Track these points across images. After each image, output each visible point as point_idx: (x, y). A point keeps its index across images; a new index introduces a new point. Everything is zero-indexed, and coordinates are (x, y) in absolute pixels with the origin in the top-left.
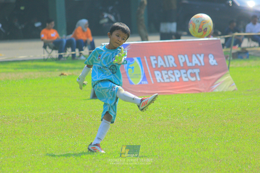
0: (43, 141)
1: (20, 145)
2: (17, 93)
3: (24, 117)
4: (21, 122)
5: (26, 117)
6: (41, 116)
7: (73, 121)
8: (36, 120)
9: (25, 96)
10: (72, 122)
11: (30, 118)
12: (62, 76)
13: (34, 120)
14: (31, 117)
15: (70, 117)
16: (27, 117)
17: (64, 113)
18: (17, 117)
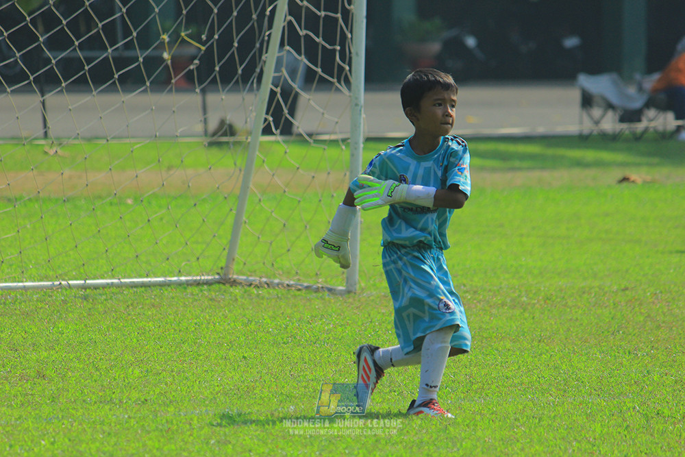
0: (559, 362)
1: (499, 367)
2: (501, 225)
3: (514, 292)
4: (506, 305)
5: (520, 291)
6: (561, 290)
7: (642, 311)
8: (545, 302)
9: (522, 235)
10: (641, 313)
11: (531, 295)
12: (625, 184)
13: (542, 302)
14: (535, 294)
15: (636, 297)
16: (524, 293)
17: (623, 287)
18: (497, 293)
